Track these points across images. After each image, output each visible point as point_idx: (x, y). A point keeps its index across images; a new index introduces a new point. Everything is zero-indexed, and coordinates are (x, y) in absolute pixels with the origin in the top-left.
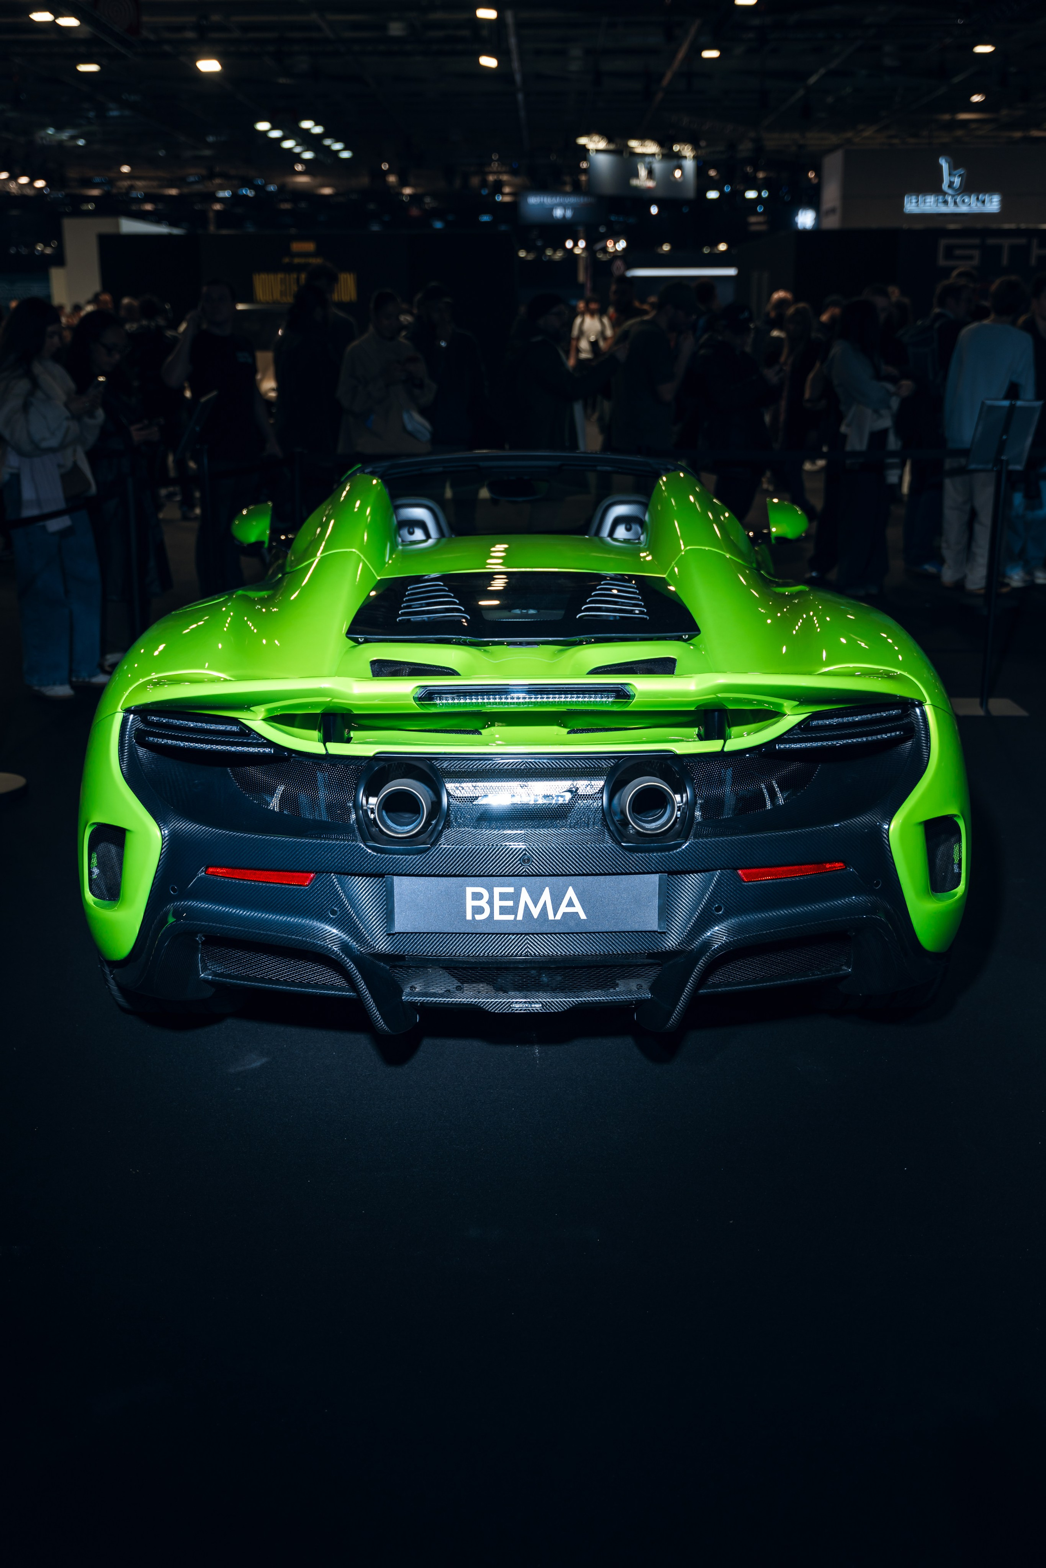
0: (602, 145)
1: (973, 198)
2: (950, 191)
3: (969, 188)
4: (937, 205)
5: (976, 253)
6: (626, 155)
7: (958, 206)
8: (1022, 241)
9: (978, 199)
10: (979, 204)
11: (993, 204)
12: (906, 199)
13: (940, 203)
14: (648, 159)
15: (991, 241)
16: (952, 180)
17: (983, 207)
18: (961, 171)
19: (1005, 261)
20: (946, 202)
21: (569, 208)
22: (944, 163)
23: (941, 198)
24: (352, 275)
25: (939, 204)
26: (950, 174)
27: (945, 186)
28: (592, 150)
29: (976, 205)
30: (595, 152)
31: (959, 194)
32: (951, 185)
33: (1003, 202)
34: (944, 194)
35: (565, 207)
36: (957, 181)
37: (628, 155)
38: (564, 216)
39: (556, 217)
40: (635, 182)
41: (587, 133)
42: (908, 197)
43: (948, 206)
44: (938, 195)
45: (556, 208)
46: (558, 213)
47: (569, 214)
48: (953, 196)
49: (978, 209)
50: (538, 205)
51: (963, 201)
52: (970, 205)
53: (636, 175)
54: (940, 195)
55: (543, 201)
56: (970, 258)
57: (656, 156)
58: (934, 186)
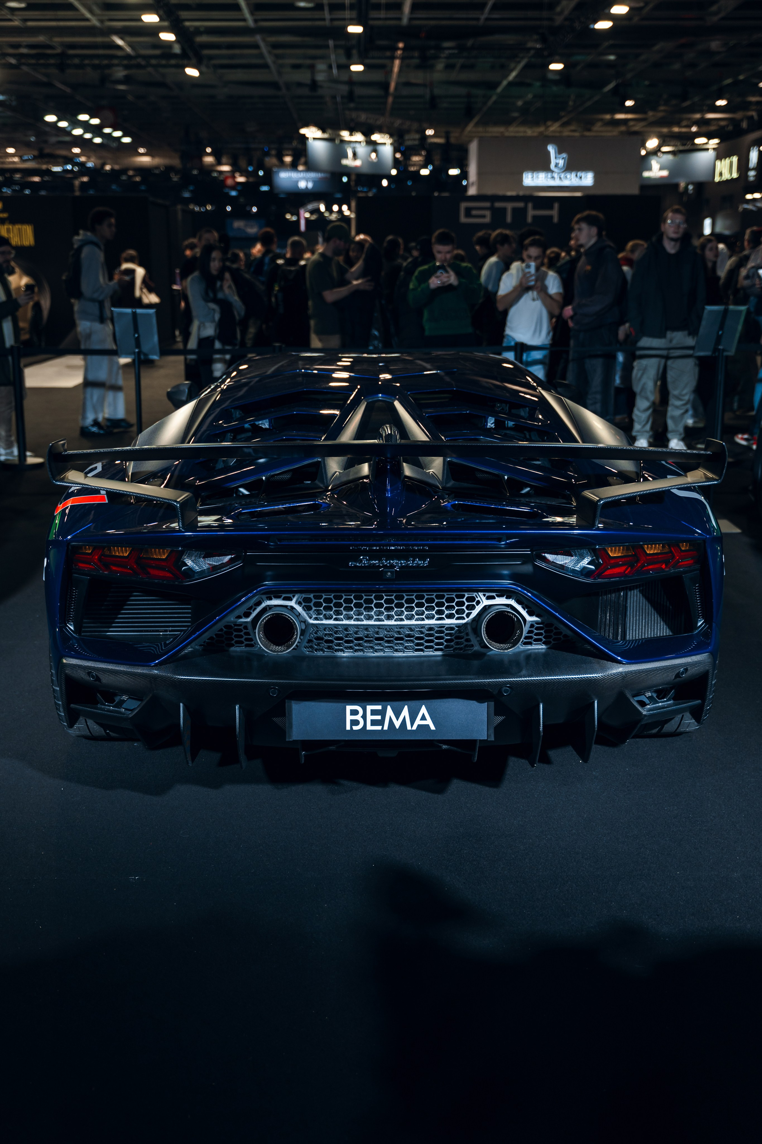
0: (319, 134)
1: (573, 174)
2: (556, 170)
3: (570, 167)
4: (547, 180)
5: (488, 213)
6: (337, 142)
7: (562, 181)
8: (521, 205)
9: (576, 176)
10: (578, 179)
11: (587, 179)
12: (525, 175)
13: (549, 178)
14: (352, 145)
15: (498, 205)
16: (557, 161)
17: (580, 182)
18: (564, 155)
19: (509, 219)
20: (553, 178)
21: (310, 181)
22: (551, 149)
23: (549, 175)
24: (30, 227)
25: (548, 180)
26: (556, 158)
27: (552, 166)
28: (310, 138)
29: (576, 180)
30: (312, 139)
31: (563, 172)
32: (556, 165)
33: (596, 178)
34: (552, 172)
35: (307, 180)
36: (561, 162)
37: (339, 141)
38: (307, 187)
39: (301, 187)
40: (345, 162)
41: (306, 125)
42: (525, 174)
43: (555, 181)
44: (547, 172)
45: (300, 181)
46: (302, 185)
47: (310, 185)
48: (559, 173)
49: (577, 183)
50: (287, 178)
51: (566, 177)
52: (571, 180)
53: (346, 157)
54: (549, 172)
55: (291, 176)
56: (484, 216)
57: (362, 143)
58: (544, 166)
